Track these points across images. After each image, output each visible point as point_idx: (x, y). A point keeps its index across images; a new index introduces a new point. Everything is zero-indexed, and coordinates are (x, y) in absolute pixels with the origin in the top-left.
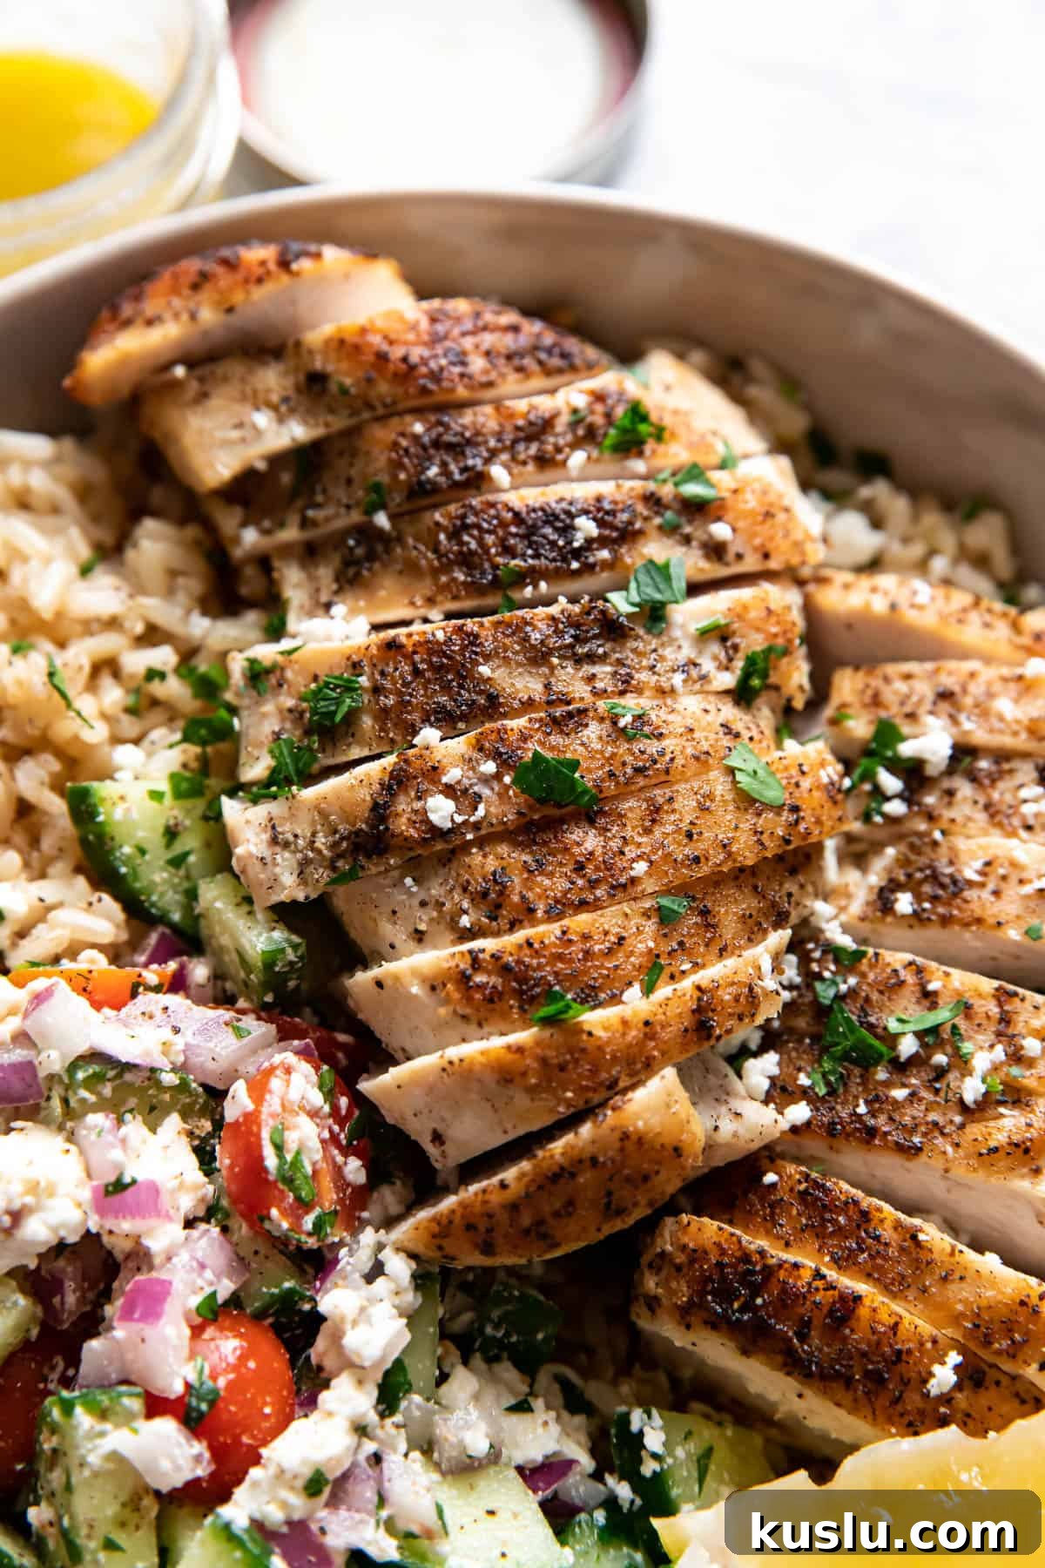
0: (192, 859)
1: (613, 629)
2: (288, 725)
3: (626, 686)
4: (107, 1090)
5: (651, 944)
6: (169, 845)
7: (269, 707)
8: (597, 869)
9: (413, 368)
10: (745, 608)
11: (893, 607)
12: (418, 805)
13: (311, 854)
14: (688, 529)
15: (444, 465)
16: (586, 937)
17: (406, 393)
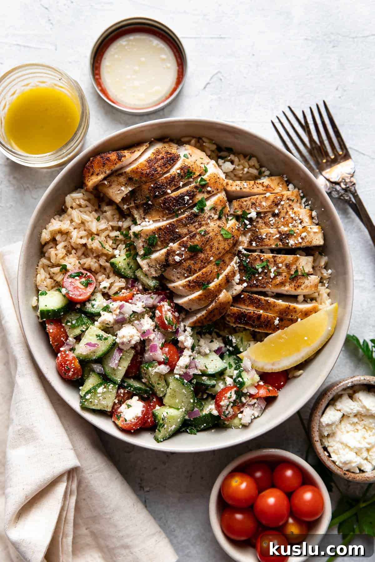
0: (133, 266)
1: (196, 215)
2: (145, 244)
3: (201, 225)
4: (136, 317)
5: (216, 270)
6: (129, 266)
7: (140, 241)
8: (205, 260)
9: (148, 174)
10: (216, 202)
11: (241, 189)
12: (173, 258)
13: (156, 269)
14: (203, 190)
15: (159, 191)
16: (206, 273)
17: (148, 180)
